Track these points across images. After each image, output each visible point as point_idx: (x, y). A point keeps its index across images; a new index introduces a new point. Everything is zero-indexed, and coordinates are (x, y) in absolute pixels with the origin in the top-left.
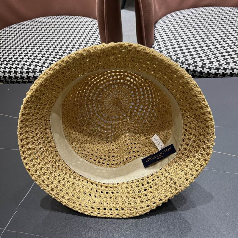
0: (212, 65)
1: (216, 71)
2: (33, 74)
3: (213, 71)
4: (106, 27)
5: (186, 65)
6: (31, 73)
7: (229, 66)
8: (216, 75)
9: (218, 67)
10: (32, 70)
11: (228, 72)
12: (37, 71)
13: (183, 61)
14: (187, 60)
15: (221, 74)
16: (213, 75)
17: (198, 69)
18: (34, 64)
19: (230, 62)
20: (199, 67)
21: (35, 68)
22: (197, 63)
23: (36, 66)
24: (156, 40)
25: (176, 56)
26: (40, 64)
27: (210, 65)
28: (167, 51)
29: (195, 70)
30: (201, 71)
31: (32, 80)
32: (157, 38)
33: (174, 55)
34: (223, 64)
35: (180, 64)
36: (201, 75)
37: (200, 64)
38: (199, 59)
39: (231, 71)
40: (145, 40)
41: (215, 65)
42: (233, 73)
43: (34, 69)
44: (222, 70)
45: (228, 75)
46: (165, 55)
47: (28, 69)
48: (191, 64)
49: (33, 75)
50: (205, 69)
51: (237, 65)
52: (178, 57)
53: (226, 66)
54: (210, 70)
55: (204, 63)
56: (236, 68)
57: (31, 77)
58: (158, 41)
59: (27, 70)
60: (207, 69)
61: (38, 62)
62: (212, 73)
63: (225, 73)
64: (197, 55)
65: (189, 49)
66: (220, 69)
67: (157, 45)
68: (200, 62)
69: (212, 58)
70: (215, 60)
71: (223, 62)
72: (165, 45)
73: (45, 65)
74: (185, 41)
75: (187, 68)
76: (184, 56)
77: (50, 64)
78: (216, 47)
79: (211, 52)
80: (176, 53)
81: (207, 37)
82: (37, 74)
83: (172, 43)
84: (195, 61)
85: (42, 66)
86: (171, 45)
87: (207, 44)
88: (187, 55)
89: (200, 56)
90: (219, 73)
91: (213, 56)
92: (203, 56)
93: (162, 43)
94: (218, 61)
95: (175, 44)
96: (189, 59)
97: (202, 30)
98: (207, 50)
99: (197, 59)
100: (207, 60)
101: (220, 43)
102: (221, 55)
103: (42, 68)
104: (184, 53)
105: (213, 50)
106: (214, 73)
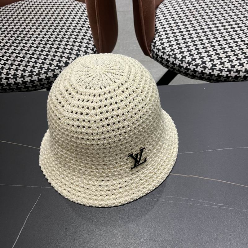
0: (223, 67)
1: (228, 73)
2: (14, 80)
3: (224, 74)
4: (98, 20)
5: (193, 66)
6: (12, 79)
7: (243, 68)
8: (227, 79)
9: (230, 69)
10: (12, 75)
11: (241, 74)
12: (18, 77)
13: (190, 61)
14: (194, 60)
15: (234, 77)
16: (224, 77)
17: (207, 71)
18: (14, 67)
20: (209, 69)
21: (16, 73)
22: (206, 64)
23: (17, 70)
24: (157, 33)
25: (182, 54)
26: (22, 68)
27: (220, 66)
28: (171, 47)
29: (204, 72)
30: (210, 73)
31: (13, 87)
32: (158, 30)
33: (179, 53)
34: (236, 65)
35: (186, 64)
36: (211, 78)
37: (209, 65)
38: (208, 59)
39: (245, 74)
40: (145, 34)
41: (227, 66)
42: (247, 75)
43: (15, 74)
45: (241, 78)
46: (168, 53)
47: (7, 74)
48: (199, 64)
49: (14, 82)
50: (215, 71)
52: (184, 55)
53: (239, 68)
54: (221, 73)
55: (214, 63)
57: (12, 83)
58: (160, 34)
59: (6, 76)
60: (217, 71)
61: (19, 65)
63: (238, 75)
64: (205, 54)
65: (196, 45)
66: (233, 71)
67: (158, 40)
68: (209, 62)
69: (223, 57)
70: (226, 60)
71: (236, 63)
72: (168, 40)
73: (27, 69)
74: (191, 34)
75: (194, 69)
76: (191, 55)
77: (34, 67)
78: (227, 42)
79: (222, 49)
80: (182, 51)
81: (217, 28)
82: (19, 80)
83: (176, 37)
84: (204, 60)
85: (24, 71)
86: (176, 40)
87: (217, 38)
88: (195, 54)
89: (209, 54)
90: (231, 75)
91: (224, 55)
92: (213, 54)
93: (165, 37)
94: (230, 61)
95: (179, 39)
96: (197, 58)
97: (211, 18)
98: (217, 46)
99: (205, 59)
100: (217, 60)
101: (232, 37)
102: (234, 53)
103: (25, 73)
104: (190, 51)
105: (225, 47)
106: (225, 75)
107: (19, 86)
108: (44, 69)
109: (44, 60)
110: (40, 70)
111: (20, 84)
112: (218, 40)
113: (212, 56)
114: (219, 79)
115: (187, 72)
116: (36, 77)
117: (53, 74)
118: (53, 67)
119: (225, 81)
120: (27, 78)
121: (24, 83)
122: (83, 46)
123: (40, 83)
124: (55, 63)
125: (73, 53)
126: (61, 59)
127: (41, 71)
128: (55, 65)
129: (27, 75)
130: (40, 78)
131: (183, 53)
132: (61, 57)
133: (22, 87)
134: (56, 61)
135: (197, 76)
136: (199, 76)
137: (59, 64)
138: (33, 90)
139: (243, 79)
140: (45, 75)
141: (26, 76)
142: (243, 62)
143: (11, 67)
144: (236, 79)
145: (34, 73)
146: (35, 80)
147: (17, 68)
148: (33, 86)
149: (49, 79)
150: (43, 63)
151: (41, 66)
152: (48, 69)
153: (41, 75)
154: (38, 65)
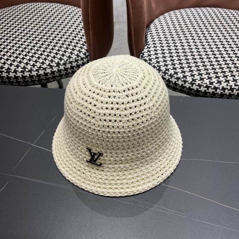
0: (202, 83)
1: (206, 89)
2: (7, 74)
3: (203, 89)
5: (175, 79)
6: (5, 73)
7: (221, 85)
8: (205, 94)
9: (208, 85)
10: (5, 69)
11: (219, 91)
12: (11, 71)
13: (172, 74)
14: (176, 73)
15: (211, 93)
16: (202, 93)
17: (187, 85)
18: (9, 62)
19: (222, 81)
20: (189, 83)
21: (10, 68)
22: (186, 78)
23: (11, 65)
24: (147, 45)
25: (166, 67)
26: (16, 63)
27: (200, 82)
28: (157, 59)
29: (184, 85)
30: (190, 87)
31: (6, 80)
32: (148, 42)
33: (163, 65)
34: (214, 82)
35: (168, 76)
36: (190, 92)
37: (189, 79)
38: (189, 74)
39: (222, 91)
40: (134, 44)
41: (206, 82)
42: (224, 93)
43: (8, 69)
44: (212, 89)
45: (218, 95)
46: (154, 64)
47: (2, 68)
48: (181, 78)
49: (7, 75)
50: (194, 86)
51: (229, 85)
52: (168, 68)
53: (217, 85)
54: (200, 88)
55: (194, 78)
56: (227, 88)
57: (4, 77)
58: (149, 46)
60: (196, 86)
61: (14, 61)
62: (201, 91)
63: (215, 92)
64: (188, 69)
65: (181, 60)
66: (211, 88)
67: (147, 51)
68: (190, 77)
69: (203, 74)
70: (206, 76)
71: (215, 80)
72: (155, 53)
73: (21, 65)
74: (178, 50)
75: (175, 82)
76: (174, 68)
77: (27, 64)
78: (210, 60)
79: (204, 66)
80: (166, 64)
81: (203, 46)
82: (12, 75)
83: (164, 50)
84: (185, 75)
85: (18, 66)
86: (162, 53)
87: (201, 55)
88: (178, 68)
89: (191, 69)
90: (209, 92)
91: (205, 72)
92: (194, 70)
93: (153, 49)
94: (210, 78)
95: (166, 53)
96: (179, 72)
97: (200, 37)
98: (200, 63)
99: (187, 74)
100: (197, 75)
101: (216, 56)
102: (214, 71)
103: (18, 68)
104: (174, 65)
105: (207, 64)
106: (203, 91)
107: (11, 80)
108: (36, 67)
109: (37, 59)
110: (32, 67)
111: (12, 78)
112: (202, 57)
113: (194, 71)
114: (198, 94)
115: (169, 84)
116: (27, 73)
117: (44, 72)
118: (45, 66)
119: (203, 96)
120: (20, 73)
121: (16, 78)
122: (76, 50)
123: (31, 80)
124: (47, 62)
125: (66, 55)
126: (53, 60)
127: (33, 69)
128: (47, 64)
129: (20, 71)
130: (31, 74)
131: (167, 65)
132: (54, 57)
133: (14, 82)
134: (49, 61)
135: (178, 89)
136: (179, 89)
137: (51, 64)
138: (24, 85)
139: (220, 96)
140: (37, 72)
141: (18, 71)
142: (221, 80)
143: (6, 62)
144: (214, 95)
145: (26, 69)
146: (27, 76)
147: (11, 63)
148: (24, 82)
149: (40, 77)
150: (36, 61)
151: (34, 64)
152: (40, 67)
153: (33, 72)
154: (32, 63)
